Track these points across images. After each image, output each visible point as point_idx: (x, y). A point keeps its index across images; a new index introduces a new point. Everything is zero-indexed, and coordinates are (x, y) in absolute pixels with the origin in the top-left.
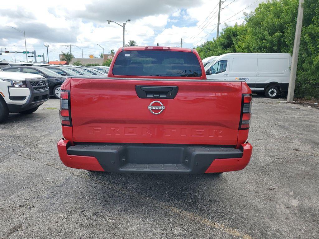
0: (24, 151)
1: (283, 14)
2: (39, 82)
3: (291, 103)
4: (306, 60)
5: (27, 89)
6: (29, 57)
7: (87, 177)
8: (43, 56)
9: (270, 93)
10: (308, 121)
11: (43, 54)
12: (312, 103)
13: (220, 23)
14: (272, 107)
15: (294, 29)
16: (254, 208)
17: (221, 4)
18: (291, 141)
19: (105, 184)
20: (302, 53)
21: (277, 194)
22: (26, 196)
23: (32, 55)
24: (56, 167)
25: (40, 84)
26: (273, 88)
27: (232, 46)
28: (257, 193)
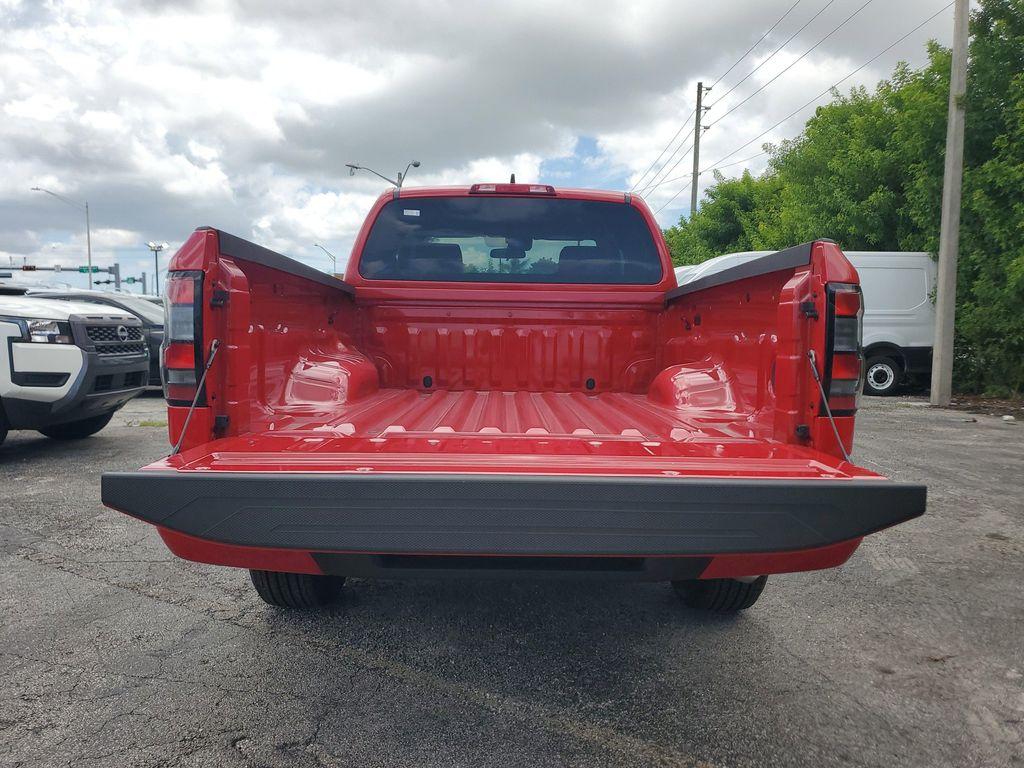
0: (42, 546)
1: (897, 136)
2: (116, 328)
3: (946, 408)
4: (982, 269)
5: (74, 348)
6: (98, 283)
7: (261, 625)
8: (143, 280)
9: (872, 379)
10: (1012, 456)
11: (144, 274)
12: (1012, 408)
13: (699, 171)
14: (884, 419)
15: (933, 178)
16: (885, 725)
17: (702, 113)
18: (971, 512)
19: (327, 648)
20: (968, 248)
21: (960, 675)
22: (26, 687)
23: (108, 278)
24: (151, 593)
25: (120, 334)
26: (882, 362)
27: (741, 239)
28: (887, 672)
